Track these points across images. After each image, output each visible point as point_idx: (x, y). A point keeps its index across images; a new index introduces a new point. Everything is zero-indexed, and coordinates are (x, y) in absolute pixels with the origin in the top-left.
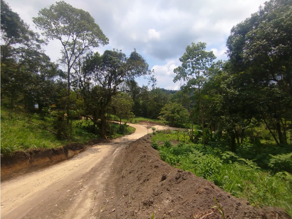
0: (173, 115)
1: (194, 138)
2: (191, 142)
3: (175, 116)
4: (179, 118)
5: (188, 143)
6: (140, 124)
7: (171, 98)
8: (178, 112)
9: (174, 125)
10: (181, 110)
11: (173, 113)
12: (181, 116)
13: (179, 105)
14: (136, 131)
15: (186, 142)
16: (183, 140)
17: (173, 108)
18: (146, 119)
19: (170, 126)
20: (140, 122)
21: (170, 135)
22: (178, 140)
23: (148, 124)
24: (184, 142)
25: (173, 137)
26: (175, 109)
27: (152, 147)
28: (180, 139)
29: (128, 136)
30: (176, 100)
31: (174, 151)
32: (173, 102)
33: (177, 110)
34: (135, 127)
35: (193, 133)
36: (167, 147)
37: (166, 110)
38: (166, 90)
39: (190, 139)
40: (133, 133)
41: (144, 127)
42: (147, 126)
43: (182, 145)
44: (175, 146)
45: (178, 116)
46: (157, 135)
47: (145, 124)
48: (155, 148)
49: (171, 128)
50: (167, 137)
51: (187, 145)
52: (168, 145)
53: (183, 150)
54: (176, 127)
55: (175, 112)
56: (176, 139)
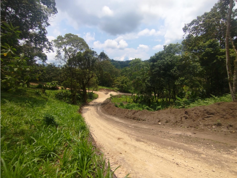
0: (122, 85)
1: (135, 99)
2: (134, 102)
3: (124, 86)
4: (127, 87)
5: (132, 103)
6: (100, 91)
7: (121, 72)
8: (126, 82)
9: (123, 91)
10: (127, 81)
11: (122, 83)
12: (128, 86)
13: (126, 78)
14: (99, 97)
15: (131, 102)
16: (129, 101)
17: (122, 80)
18: (104, 87)
19: (120, 92)
20: (100, 90)
21: (121, 98)
22: (126, 102)
23: (106, 91)
24: (130, 102)
25: (123, 99)
26: (124, 80)
27: (115, 106)
28: (128, 101)
29: (96, 100)
30: (124, 73)
31: (126, 107)
32: (122, 75)
33: (125, 82)
34: (97, 94)
35: (135, 97)
36: (122, 106)
37: (118, 81)
38: (115, 60)
39: (133, 101)
40: (98, 98)
41: (103, 93)
42: (105, 92)
43: (129, 104)
44: (125, 105)
45: (126, 85)
46: (114, 99)
47: (103, 91)
48: (117, 106)
49: (121, 94)
50: (120, 100)
51: (132, 104)
52: (122, 105)
53: (130, 107)
54: (124, 93)
55: (124, 83)
56: (125, 101)
